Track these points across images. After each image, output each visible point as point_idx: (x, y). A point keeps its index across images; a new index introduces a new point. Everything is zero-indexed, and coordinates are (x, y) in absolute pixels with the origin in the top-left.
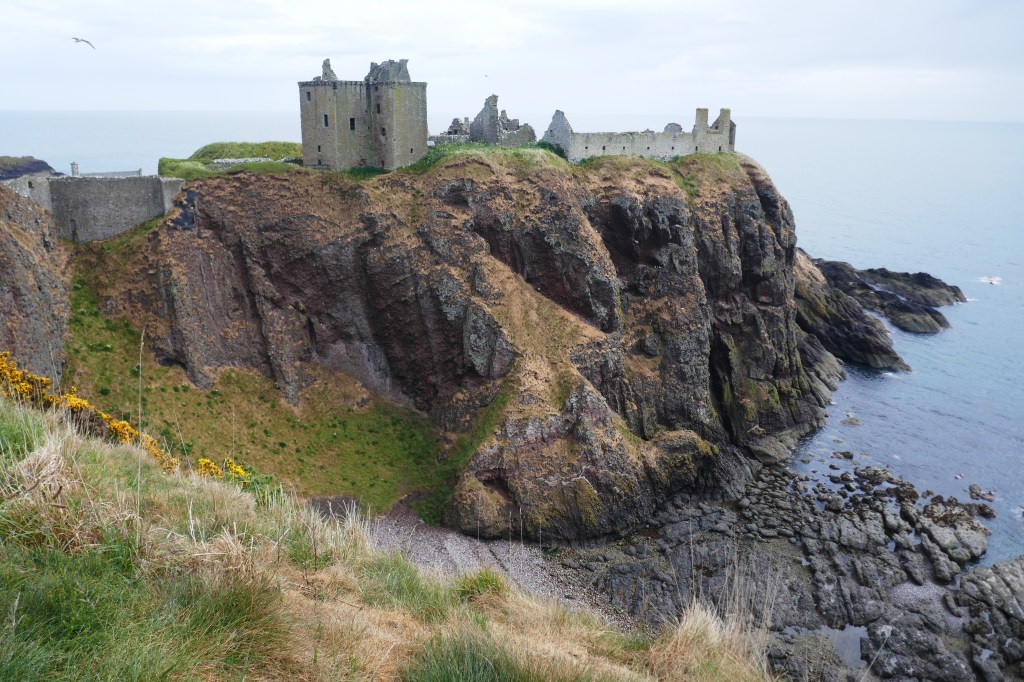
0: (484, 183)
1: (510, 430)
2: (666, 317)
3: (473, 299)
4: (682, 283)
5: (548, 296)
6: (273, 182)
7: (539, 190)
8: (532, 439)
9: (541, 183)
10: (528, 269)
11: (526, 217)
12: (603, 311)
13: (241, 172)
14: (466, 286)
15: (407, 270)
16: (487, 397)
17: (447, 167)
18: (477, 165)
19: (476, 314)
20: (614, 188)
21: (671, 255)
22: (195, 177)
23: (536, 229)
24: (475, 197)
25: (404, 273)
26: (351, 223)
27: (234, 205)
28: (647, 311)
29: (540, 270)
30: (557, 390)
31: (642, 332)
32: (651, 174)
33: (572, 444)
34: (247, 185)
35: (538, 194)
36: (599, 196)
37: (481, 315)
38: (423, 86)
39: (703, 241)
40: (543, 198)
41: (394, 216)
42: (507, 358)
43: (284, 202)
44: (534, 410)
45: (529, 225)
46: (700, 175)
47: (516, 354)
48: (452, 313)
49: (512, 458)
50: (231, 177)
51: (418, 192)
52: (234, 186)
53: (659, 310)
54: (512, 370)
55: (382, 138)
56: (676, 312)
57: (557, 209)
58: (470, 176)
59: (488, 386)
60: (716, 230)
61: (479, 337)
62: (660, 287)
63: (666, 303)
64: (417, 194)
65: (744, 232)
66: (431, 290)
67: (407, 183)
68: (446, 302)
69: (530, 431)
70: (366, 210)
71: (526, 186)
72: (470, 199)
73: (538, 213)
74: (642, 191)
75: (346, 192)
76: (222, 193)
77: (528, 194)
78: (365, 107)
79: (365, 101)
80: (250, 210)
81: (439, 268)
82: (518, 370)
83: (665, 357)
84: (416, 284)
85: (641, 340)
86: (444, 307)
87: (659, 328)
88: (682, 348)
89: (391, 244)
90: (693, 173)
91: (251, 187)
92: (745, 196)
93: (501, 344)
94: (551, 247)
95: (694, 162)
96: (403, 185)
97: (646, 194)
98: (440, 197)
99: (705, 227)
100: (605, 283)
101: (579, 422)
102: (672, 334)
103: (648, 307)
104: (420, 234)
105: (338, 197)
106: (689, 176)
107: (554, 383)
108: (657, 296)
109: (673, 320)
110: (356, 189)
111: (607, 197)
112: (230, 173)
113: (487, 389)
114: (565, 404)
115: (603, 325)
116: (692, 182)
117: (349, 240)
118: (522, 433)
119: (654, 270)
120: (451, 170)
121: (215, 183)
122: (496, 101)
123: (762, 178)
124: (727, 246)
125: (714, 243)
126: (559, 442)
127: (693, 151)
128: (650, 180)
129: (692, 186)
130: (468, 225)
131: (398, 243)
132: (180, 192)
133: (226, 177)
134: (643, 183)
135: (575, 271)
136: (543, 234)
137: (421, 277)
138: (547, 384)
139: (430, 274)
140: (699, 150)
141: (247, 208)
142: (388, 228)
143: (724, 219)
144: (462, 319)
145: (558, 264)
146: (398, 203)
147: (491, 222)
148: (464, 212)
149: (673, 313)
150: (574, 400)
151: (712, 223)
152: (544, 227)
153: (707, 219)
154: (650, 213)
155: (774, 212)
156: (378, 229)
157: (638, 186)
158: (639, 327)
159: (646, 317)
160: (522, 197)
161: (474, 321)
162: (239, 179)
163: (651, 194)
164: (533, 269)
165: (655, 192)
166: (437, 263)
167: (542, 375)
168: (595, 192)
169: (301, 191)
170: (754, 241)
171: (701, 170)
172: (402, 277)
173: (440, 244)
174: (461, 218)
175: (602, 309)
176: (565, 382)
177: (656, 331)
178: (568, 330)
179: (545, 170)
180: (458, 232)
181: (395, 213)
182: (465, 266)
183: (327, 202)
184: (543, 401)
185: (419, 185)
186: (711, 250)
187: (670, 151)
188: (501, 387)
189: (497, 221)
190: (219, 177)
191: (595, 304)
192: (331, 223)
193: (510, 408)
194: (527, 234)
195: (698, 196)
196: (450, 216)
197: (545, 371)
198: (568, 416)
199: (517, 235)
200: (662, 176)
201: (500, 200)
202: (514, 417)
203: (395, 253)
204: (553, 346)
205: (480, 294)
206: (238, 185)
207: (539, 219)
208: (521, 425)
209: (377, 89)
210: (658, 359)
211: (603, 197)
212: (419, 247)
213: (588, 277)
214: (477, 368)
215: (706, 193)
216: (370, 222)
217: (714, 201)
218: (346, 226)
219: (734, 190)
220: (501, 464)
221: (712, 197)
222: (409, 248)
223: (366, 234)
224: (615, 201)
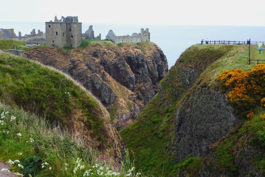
0: (102, 51)
1: (119, 116)
2: (144, 88)
3: (104, 82)
4: (146, 79)
5: (118, 82)
6: (46, 51)
7: (114, 52)
8: (124, 119)
9: (114, 50)
10: (112, 74)
11: (112, 60)
12: (132, 86)
13: (38, 48)
14: (101, 79)
15: (84, 75)
16: (109, 109)
17: (92, 46)
18: (99, 46)
19: (106, 86)
20: (128, 52)
21: (142, 71)
22: (28, 50)
23: (115, 63)
24: (100, 54)
25: (83, 76)
26: (67, 63)
27: (37, 58)
28: (138, 87)
29: (116, 75)
30: (127, 106)
31: (138, 93)
32: (135, 48)
33: (133, 120)
34: (41, 52)
35: (114, 54)
36: (124, 54)
37: (107, 86)
38: (81, 23)
39: (148, 67)
40: (116, 55)
41: (79, 60)
42: (114, 98)
43: (50, 57)
44: (124, 111)
45: (113, 62)
46: (145, 48)
47: (116, 97)
48: (98, 87)
49: (121, 124)
50: (35, 50)
51: (84, 53)
52: (37, 52)
53: (141, 87)
54: (116, 101)
55: (72, 39)
56: (146, 87)
57: (120, 57)
58: (98, 49)
59: (110, 106)
60: (151, 64)
61: (106, 93)
62: (140, 80)
63: (143, 85)
64: (84, 54)
65: (158, 64)
66: (91, 80)
67: (81, 51)
68: (96, 84)
69: (124, 116)
70: (72, 58)
71: (110, 51)
72: (99, 55)
73: (115, 58)
74: (134, 53)
75: (65, 54)
76: (34, 55)
77: (111, 53)
78: (66, 29)
79: (66, 28)
80: (42, 59)
81: (94, 74)
82: (117, 101)
83: (144, 100)
84: (87, 79)
85: (138, 96)
86: (96, 85)
87: (142, 92)
88: (149, 97)
89: (80, 68)
90: (143, 48)
91: (42, 53)
92: (157, 54)
93: (113, 94)
94: (119, 68)
95: (142, 44)
96: (80, 51)
97: (135, 53)
98: (91, 55)
99: (148, 63)
100: (132, 78)
101: (134, 114)
102: (146, 93)
103: (138, 86)
104: (86, 65)
105: (63, 55)
106: (142, 48)
107: (126, 104)
108: (140, 83)
109: (146, 89)
110: (68, 53)
111: (126, 54)
112: (35, 49)
113: (110, 107)
114: (130, 109)
115: (132, 90)
116: (143, 50)
117: (67, 67)
118: (122, 117)
119: (138, 75)
120: (93, 47)
121: (32, 51)
122: (92, 27)
123: (159, 49)
124: (155, 68)
125: (151, 67)
126: (130, 120)
127: (141, 41)
128: (136, 50)
129: (143, 51)
130: (100, 62)
131: (82, 68)
132: (24, 54)
133: (34, 50)
134: (134, 50)
135: (125, 74)
136: (117, 64)
137: (88, 77)
138: (125, 105)
139: (91, 76)
140: (142, 41)
141: (41, 59)
142: (78, 64)
143: (153, 60)
144: (101, 88)
145: (121, 73)
146: (80, 56)
147: (104, 61)
148: (98, 59)
149: (145, 87)
150: (133, 108)
151: (150, 62)
152: (117, 62)
153: (149, 60)
154: (137, 59)
155: (163, 59)
156: (75, 64)
157: (133, 51)
158: (137, 92)
159: (138, 89)
160: (109, 55)
161: (105, 88)
162: (38, 50)
163: (136, 53)
164: (114, 75)
165: (137, 53)
166: (93, 73)
167: (123, 102)
168: (123, 53)
169: (53, 54)
170: (161, 67)
171: (145, 46)
172: (83, 77)
173: (93, 67)
174: (97, 60)
175: (132, 85)
176: (129, 104)
177: (142, 93)
178: (126, 91)
179: (115, 47)
180: (97, 64)
181: (79, 59)
182: (100, 73)
183: (60, 57)
184: (125, 109)
185: (84, 51)
186: (151, 70)
187: (136, 41)
188: (113, 106)
189: (105, 61)
190: (32, 50)
191: (130, 84)
192: (62, 63)
193: (118, 111)
194: (113, 64)
195: (146, 54)
196: (94, 60)
197: (124, 101)
198: (131, 113)
199: (110, 65)
200: (138, 48)
201: (105, 55)
202: (120, 113)
203: (81, 71)
204: (123, 94)
205: (105, 81)
206: (38, 52)
207: (116, 60)
208: (122, 115)
209: (70, 24)
210: (143, 101)
211: (125, 54)
212: (87, 69)
213: (128, 76)
214: (106, 101)
215: (148, 53)
216: (73, 62)
217: (150, 55)
218: (66, 63)
219: (154, 52)
220: (119, 126)
221: (149, 54)
222: (85, 69)
223: (72, 66)
224: (129, 55)
